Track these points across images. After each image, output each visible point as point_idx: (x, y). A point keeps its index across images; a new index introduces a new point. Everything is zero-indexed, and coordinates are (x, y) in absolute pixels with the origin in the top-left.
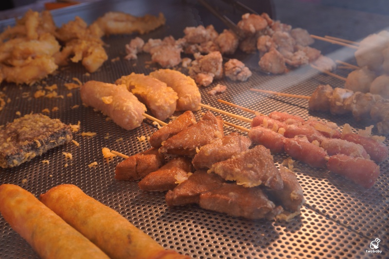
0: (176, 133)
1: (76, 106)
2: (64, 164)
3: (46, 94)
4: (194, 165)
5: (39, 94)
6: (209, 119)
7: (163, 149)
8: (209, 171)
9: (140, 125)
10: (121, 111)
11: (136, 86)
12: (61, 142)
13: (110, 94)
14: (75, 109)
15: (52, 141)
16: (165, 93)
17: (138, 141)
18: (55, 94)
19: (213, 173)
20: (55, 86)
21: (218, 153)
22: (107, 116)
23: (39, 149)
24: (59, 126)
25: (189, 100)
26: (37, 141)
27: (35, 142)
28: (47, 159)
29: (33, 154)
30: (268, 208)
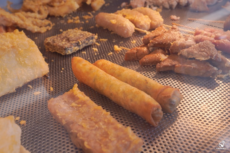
0: (157, 36)
1: (92, 27)
2: (94, 53)
3: (74, 21)
4: (170, 51)
5: (70, 21)
6: (175, 29)
7: (151, 44)
8: (179, 54)
9: (132, 35)
10: (123, 27)
11: (127, 15)
12: (90, 43)
13: (114, 19)
14: (92, 28)
15: (86, 42)
16: (144, 18)
17: (132, 43)
18: (79, 21)
19: (181, 55)
20: (78, 17)
21: (183, 44)
22: (112, 31)
23: (80, 46)
24: (89, 35)
25: (157, 23)
26: (80, 41)
27: (79, 42)
28: (84, 51)
29: (77, 48)
30: (215, 70)
